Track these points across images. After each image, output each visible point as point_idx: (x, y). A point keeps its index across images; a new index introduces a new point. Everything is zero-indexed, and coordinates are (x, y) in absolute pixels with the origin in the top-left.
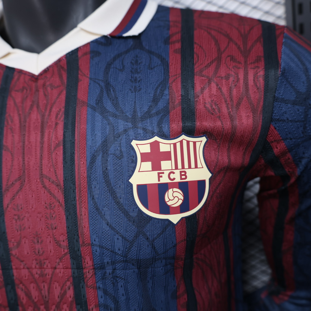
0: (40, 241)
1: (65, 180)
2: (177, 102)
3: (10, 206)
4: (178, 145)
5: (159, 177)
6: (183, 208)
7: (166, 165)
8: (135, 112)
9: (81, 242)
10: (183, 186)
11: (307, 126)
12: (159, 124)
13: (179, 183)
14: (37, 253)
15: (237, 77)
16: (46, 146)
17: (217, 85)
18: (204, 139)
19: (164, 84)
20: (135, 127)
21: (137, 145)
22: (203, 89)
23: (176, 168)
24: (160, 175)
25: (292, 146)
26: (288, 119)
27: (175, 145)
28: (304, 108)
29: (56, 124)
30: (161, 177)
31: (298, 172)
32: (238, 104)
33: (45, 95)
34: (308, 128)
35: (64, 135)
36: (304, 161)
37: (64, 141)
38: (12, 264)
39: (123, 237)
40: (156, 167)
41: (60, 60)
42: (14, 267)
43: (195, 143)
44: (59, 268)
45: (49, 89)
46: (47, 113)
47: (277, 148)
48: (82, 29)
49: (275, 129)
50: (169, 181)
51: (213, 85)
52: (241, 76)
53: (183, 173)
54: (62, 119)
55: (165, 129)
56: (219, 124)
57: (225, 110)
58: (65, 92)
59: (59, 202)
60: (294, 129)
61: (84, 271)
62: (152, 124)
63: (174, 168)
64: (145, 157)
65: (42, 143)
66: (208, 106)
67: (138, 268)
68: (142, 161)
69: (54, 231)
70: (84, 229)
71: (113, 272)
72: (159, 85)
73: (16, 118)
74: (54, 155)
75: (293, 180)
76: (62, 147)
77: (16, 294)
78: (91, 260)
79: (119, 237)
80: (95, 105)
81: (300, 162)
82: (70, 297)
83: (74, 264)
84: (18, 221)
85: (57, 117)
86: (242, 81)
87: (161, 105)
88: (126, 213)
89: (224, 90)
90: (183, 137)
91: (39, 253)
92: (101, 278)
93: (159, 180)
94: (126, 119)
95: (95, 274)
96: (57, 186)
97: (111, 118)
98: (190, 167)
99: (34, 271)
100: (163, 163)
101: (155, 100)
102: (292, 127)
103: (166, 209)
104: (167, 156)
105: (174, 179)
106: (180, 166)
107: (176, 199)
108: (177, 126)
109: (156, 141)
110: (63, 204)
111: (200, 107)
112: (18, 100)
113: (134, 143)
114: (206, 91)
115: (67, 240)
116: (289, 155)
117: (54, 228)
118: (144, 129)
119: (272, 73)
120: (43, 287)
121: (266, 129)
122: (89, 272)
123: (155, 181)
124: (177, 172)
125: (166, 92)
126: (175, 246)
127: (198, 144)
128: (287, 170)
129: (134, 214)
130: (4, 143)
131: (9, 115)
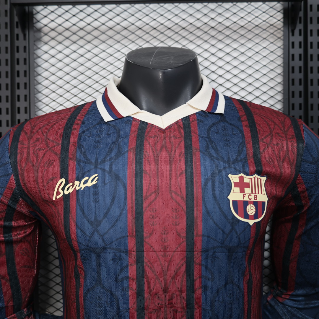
0: (166, 233)
1: (187, 195)
2: (251, 155)
3: (148, 209)
4: (253, 179)
5: (244, 197)
6: (255, 217)
7: (247, 190)
8: (229, 158)
9: (195, 234)
10: (255, 203)
11: (317, 176)
12: (243, 166)
13: (254, 201)
14: (163, 240)
15: (283, 145)
16: (173, 173)
17: (272, 148)
18: (265, 178)
19: (243, 144)
20: (230, 167)
21: (231, 177)
22: (264, 149)
23: (252, 193)
24: (244, 196)
25: (309, 187)
26: (308, 172)
27: (251, 179)
28: (316, 166)
29: (180, 160)
30: (245, 197)
31: (310, 203)
32: (283, 160)
33: (170, 142)
34: (318, 178)
35: (186, 168)
36: (314, 197)
37: (186, 171)
38: (145, 248)
39: (223, 231)
40: (242, 191)
41: (178, 122)
42: (145, 250)
43: (261, 179)
44: (177, 251)
45: (173, 138)
46: (173, 153)
47: (300, 188)
48: (189, 105)
49: (301, 176)
50: (249, 200)
51: (270, 148)
52: (285, 145)
53: (255, 196)
54: (184, 157)
55: (247, 170)
56: (274, 170)
57: (276, 163)
58: (183, 142)
59: (182, 208)
60: (310, 178)
61: (195, 253)
62: (239, 166)
63: (251, 193)
64: (236, 185)
65: (171, 171)
66: (267, 159)
67: (228, 252)
68: (235, 186)
69: (177, 226)
70: (198, 225)
71: (213, 254)
72: (240, 145)
73: (151, 154)
74: (179, 179)
75: (306, 208)
76: (184, 175)
77: (143, 270)
78: (200, 246)
79: (221, 231)
80: (204, 151)
81: (312, 197)
82: (183, 271)
83: (188, 248)
84: (152, 219)
85: (180, 156)
86: (285, 148)
87: (242, 156)
88: (226, 217)
89: (276, 151)
90: (256, 175)
91: (164, 241)
92: (205, 258)
93: (244, 199)
94: (224, 162)
95: (202, 255)
96: (181, 198)
97: (215, 160)
98: (259, 193)
99: (159, 253)
100: (245, 189)
101: (239, 153)
102: (310, 176)
103: (247, 216)
104: (247, 185)
105: (251, 199)
106: (254, 192)
107: (252, 211)
108: (253, 169)
109: (242, 176)
110: (185, 209)
111: (263, 160)
112: (152, 143)
113: (230, 176)
114: (266, 151)
115: (186, 233)
116: (306, 193)
117: (177, 225)
118: (235, 169)
119: (301, 145)
120: (164, 264)
121: (296, 176)
122: (197, 254)
123: (242, 199)
124: (253, 195)
125: (244, 149)
126: (250, 239)
127: (262, 180)
128: (303, 202)
129: (230, 218)
130: (144, 169)
131: (146, 152)
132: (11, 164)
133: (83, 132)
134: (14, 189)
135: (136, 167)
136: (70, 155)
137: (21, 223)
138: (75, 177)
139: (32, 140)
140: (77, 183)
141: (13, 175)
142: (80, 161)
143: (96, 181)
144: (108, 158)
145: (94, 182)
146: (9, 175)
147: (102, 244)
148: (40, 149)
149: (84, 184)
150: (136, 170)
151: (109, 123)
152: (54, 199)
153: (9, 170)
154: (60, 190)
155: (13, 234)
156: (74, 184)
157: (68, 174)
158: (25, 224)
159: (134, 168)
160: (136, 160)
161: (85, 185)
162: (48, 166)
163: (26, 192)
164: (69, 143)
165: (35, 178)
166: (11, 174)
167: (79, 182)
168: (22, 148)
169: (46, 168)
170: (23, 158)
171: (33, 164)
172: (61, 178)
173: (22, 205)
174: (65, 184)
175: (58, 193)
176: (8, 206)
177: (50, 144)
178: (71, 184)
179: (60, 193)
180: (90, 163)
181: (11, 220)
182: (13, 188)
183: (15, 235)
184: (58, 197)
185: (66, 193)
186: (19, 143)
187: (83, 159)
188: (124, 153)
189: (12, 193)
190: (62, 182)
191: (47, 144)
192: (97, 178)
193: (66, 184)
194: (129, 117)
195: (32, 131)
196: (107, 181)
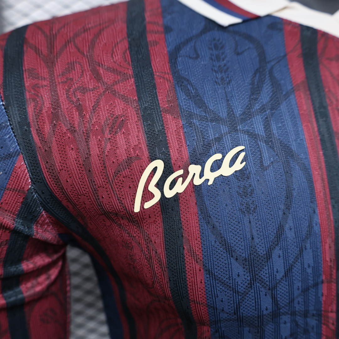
130: (335, 129)
131: (329, 91)
132: (12, 129)
133: (178, 49)
134: (28, 190)
135: (319, 126)
136: (163, 104)
137: (40, 260)
138: (186, 153)
139: (59, 68)
140: (194, 169)
141: (21, 157)
142: (190, 115)
143: (241, 163)
144: (257, 106)
145: (238, 166)
146: (10, 156)
147: (270, 307)
148: (84, 90)
149: (213, 170)
150: (320, 133)
151: (231, 28)
152: (137, 209)
153: (9, 143)
154: (152, 188)
155: (23, 287)
156: (188, 173)
157: (167, 148)
158: (47, 260)
159: (316, 129)
160: (315, 110)
161: (217, 174)
162: (113, 132)
163: (58, 194)
164: (152, 74)
165: (81, 162)
166: (17, 154)
167: (199, 168)
168: (36, 87)
169: (107, 135)
170: (44, 111)
171: (72, 126)
172: (152, 159)
173: (44, 225)
174: (164, 172)
175: (148, 195)
176: (15, 232)
177: (108, 78)
178: (181, 172)
179: (152, 196)
180: (217, 119)
181: (20, 261)
182: (26, 189)
183: (28, 289)
184: (147, 205)
185: (169, 194)
186: (26, 75)
187: (196, 111)
188: (287, 96)
189: (21, 200)
190: (155, 169)
191: (98, 77)
192: (242, 155)
193: (167, 172)
194: (269, 16)
195: (51, 46)
196: (266, 163)
